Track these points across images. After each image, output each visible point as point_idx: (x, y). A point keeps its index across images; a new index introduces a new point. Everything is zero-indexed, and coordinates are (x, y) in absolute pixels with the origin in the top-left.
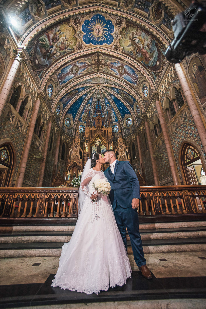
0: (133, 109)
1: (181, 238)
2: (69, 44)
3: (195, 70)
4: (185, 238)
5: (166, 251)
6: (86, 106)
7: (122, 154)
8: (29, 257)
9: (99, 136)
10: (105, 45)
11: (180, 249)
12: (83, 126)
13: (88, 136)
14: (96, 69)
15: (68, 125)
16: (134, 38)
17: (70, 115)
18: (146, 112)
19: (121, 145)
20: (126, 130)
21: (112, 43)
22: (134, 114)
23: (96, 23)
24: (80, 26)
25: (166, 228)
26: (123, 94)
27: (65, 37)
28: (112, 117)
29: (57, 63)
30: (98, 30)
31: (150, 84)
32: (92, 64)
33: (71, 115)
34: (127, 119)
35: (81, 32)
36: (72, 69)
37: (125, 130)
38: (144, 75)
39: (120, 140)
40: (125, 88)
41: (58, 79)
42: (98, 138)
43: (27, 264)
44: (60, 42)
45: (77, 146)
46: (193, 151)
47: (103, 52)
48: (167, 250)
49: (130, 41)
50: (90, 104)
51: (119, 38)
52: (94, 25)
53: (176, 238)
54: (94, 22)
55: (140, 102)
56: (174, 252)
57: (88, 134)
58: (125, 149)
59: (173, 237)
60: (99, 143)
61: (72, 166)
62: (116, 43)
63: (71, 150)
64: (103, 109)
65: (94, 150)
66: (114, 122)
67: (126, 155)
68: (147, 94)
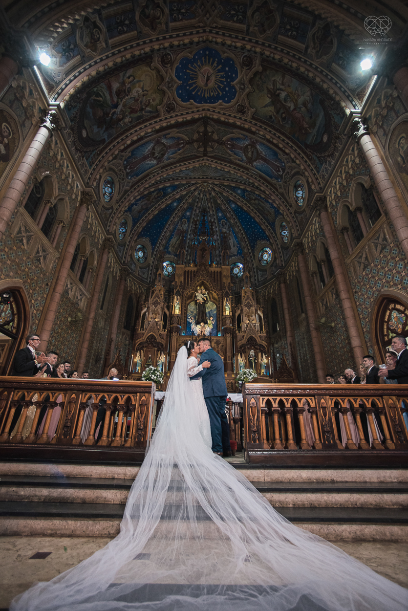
0: (274, 230)
1: (386, 508)
2: (149, 102)
3: (402, 148)
4: (395, 507)
5: (350, 536)
6: (180, 224)
7: (249, 320)
8: (27, 536)
9: (202, 284)
10: (220, 105)
11: (385, 534)
12: (171, 262)
13: (181, 282)
14: (201, 149)
15: (142, 261)
16: (278, 91)
17: (146, 241)
18: (300, 235)
19: (248, 303)
20: (259, 272)
21: (234, 101)
22: (276, 241)
23: (202, 64)
24: (171, 69)
25: (347, 482)
26: (255, 200)
27: (142, 88)
28: (232, 246)
29: (123, 137)
30: (206, 76)
31: (310, 180)
32: (193, 141)
33: (148, 239)
34: (263, 249)
35: (172, 80)
36: (153, 148)
37: (257, 273)
38: (298, 162)
39: (246, 291)
40: (257, 188)
41: (125, 168)
42: (200, 287)
43: (19, 553)
44: (131, 98)
45: (157, 301)
46: (403, 315)
47: (215, 117)
48: (352, 534)
49: (270, 96)
50: (187, 219)
51: (247, 90)
52: (199, 66)
53: (372, 507)
54: (199, 61)
55: (288, 217)
56: (369, 541)
57: (182, 279)
58: (256, 311)
59: (366, 503)
60: (203, 296)
61: (146, 342)
62: (240, 101)
63: (145, 309)
64: (212, 229)
65: (192, 312)
66: (235, 256)
67: (258, 324)
68: (304, 200)
